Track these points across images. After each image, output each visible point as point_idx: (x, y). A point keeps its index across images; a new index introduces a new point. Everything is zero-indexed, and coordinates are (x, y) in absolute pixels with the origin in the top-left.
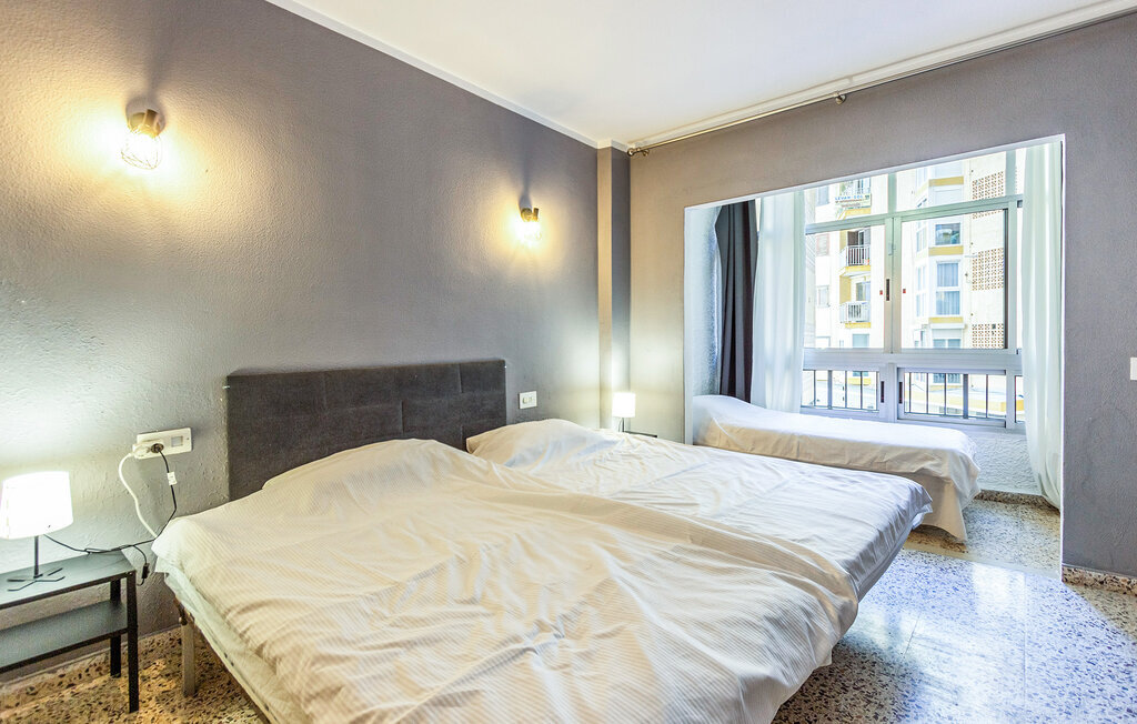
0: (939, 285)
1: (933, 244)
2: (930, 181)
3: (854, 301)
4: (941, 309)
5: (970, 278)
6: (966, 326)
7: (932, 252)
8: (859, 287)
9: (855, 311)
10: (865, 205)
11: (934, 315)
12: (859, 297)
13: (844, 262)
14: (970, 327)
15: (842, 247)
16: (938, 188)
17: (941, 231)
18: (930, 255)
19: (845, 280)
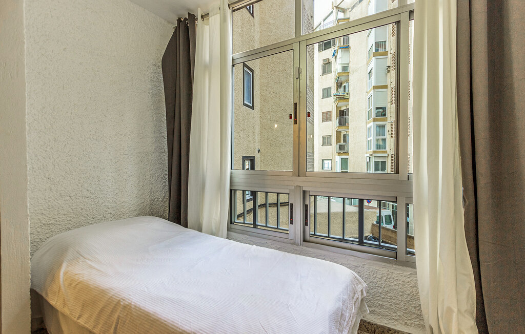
0: (377, 135)
1: (375, 117)
2: (374, 86)
3: (342, 143)
4: (378, 147)
5: (390, 132)
6: (388, 155)
7: (374, 120)
8: (344, 136)
9: (342, 147)
10: (346, 98)
11: (375, 150)
12: (345, 141)
13: (338, 125)
14: (390, 156)
15: (337, 117)
16: (377, 90)
17: (378, 110)
18: (373, 121)
19: (338, 133)
